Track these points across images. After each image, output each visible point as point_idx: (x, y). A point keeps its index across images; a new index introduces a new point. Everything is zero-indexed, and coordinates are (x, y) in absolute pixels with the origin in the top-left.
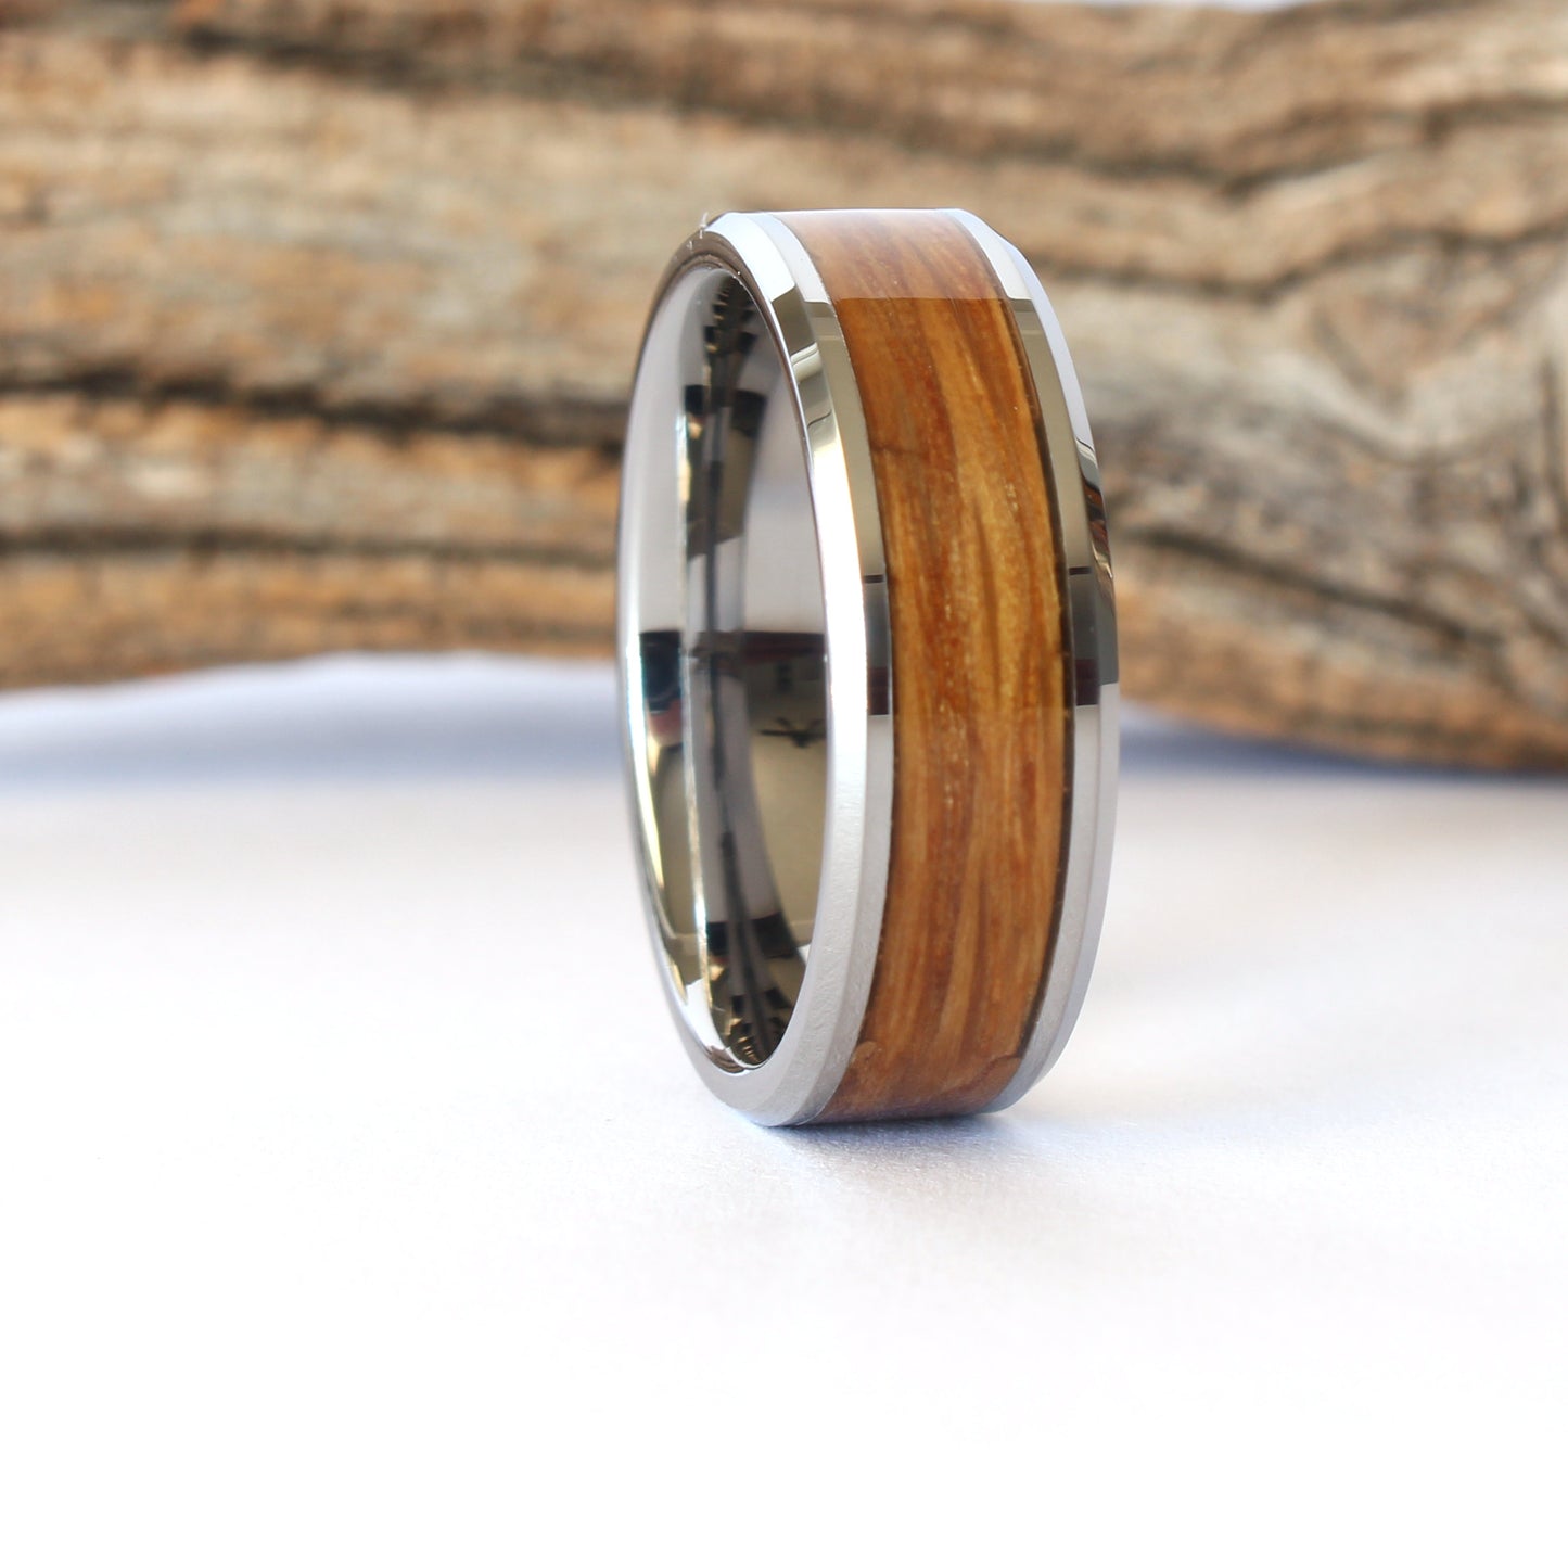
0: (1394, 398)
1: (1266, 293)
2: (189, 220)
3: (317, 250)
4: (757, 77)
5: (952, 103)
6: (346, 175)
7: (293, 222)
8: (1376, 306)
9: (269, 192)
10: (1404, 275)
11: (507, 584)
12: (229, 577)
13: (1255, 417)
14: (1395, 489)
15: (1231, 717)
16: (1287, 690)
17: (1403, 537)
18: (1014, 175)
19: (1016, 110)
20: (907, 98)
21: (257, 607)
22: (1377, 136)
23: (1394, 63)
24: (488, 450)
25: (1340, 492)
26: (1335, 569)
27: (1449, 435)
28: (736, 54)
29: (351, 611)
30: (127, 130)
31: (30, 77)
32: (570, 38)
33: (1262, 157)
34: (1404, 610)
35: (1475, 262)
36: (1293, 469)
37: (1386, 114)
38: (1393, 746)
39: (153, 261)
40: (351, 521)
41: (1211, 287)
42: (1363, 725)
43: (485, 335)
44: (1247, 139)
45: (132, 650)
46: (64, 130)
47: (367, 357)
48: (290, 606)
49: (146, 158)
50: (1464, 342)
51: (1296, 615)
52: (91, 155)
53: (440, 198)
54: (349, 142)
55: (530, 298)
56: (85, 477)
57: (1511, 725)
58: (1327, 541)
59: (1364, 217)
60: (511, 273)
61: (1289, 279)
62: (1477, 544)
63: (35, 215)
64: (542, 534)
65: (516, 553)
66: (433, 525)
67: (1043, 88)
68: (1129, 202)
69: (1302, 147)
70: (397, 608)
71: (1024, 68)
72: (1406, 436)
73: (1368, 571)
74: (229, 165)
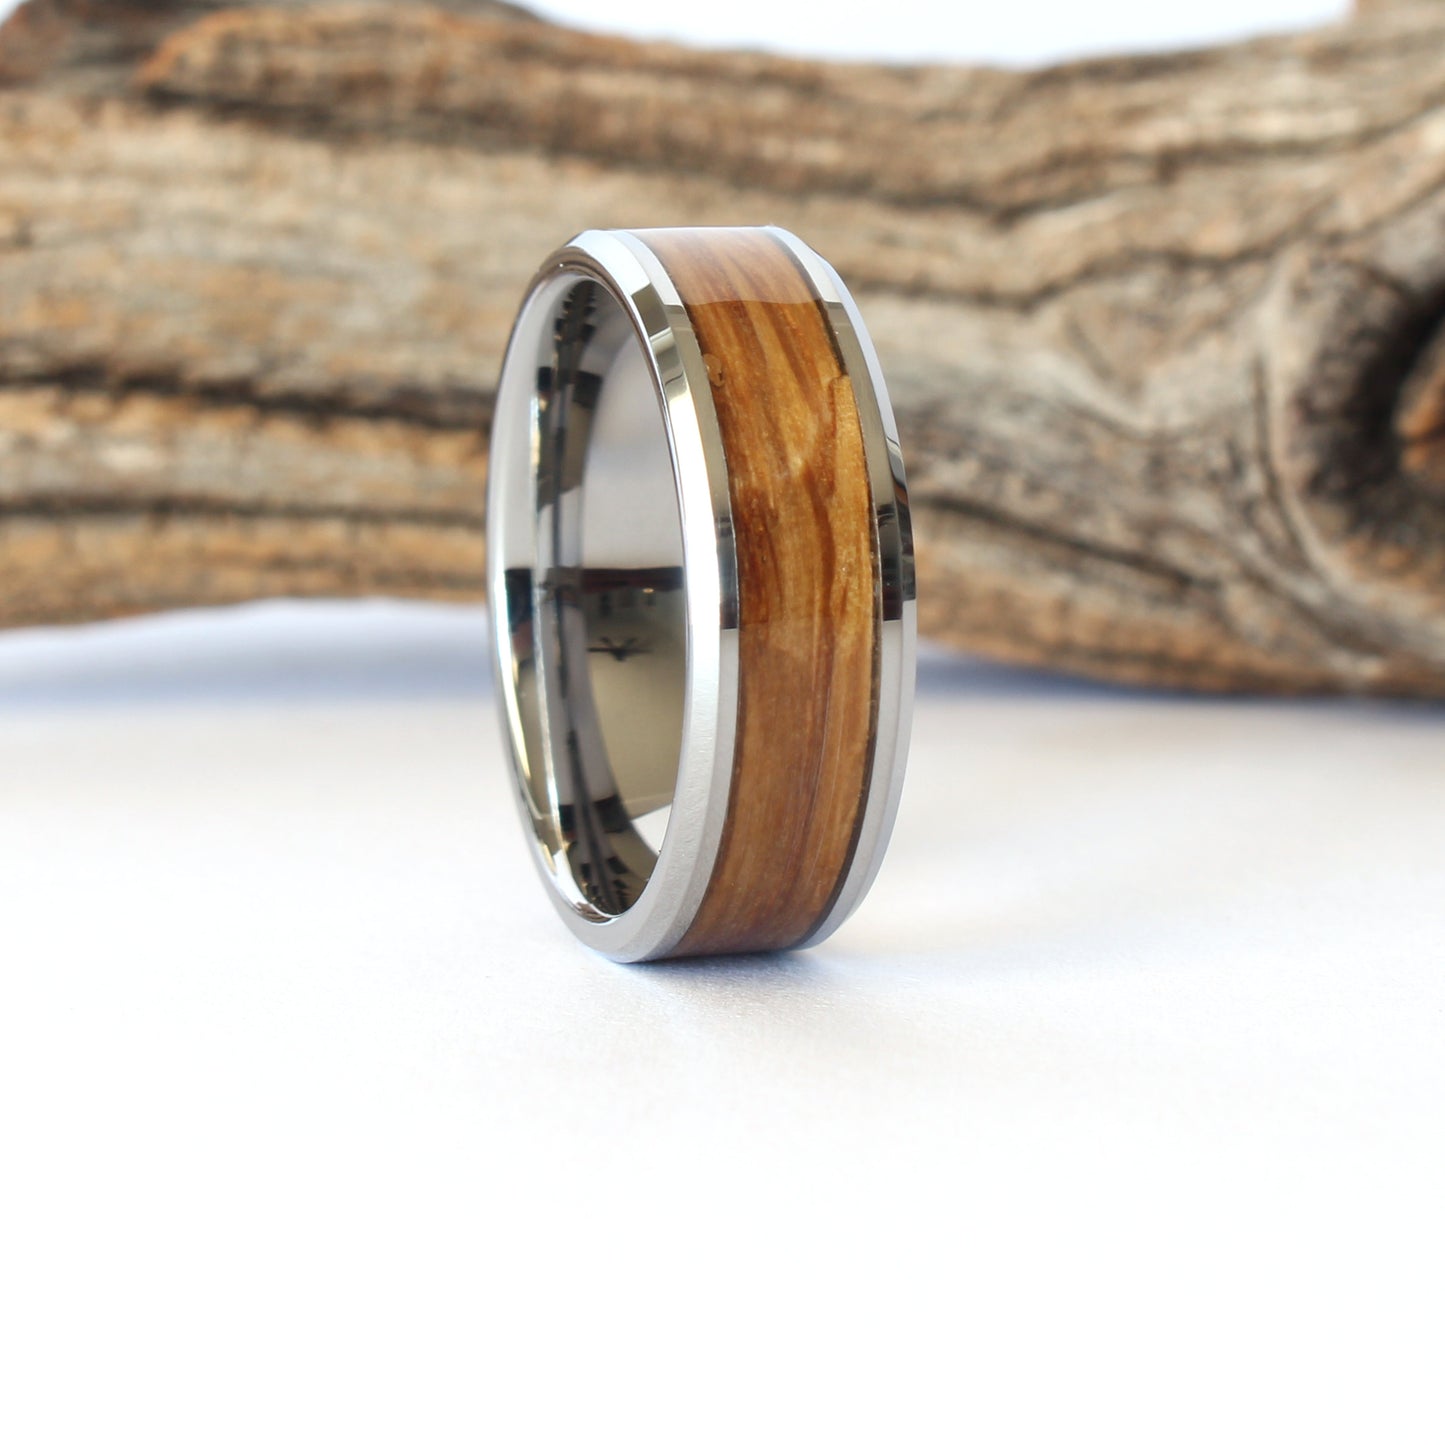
0: (1133, 389)
1: (1028, 303)
2: (148, 244)
3: (252, 267)
4: (613, 126)
5: (772, 148)
6: (277, 207)
7: (233, 246)
8: (1118, 313)
9: (214, 221)
10: (1140, 288)
11: (408, 541)
12: (181, 536)
13: (1019, 404)
14: (1134, 463)
15: (1001, 650)
16: (1046, 627)
17: (1141, 503)
18: (821, 207)
19: (825, 154)
20: (734, 144)
21: (204, 560)
22: (1118, 174)
23: (1132, 115)
24: (393, 431)
25: (1088, 464)
26: (1085, 528)
27: (1177, 419)
28: (596, 108)
29: (280, 563)
30: (97, 171)
31: (18, 127)
32: (458, 95)
33: (1025, 192)
34: (1138, 561)
35: (1199, 277)
36: (1051, 447)
37: (1127, 157)
38: (1130, 673)
39: (118, 277)
40: (281, 491)
41: (984, 298)
42: (1108, 655)
43: (390, 338)
44: (1012, 178)
45: (103, 595)
46: (46, 171)
47: (295, 357)
48: (231, 559)
49: (114, 193)
50: (1190, 344)
51: (1053, 566)
52: (69, 190)
53: (353, 226)
54: (279, 180)
55: (426, 308)
56: (62, 454)
57: (1228, 655)
58: (1079, 506)
59: (1109, 241)
60: (410, 288)
61: (1048, 292)
62: (1200, 508)
63: (23, 240)
64: (435, 500)
65: (414, 516)
66: (347, 494)
67: (845, 136)
68: (916, 228)
69: (1059, 183)
70: (319, 562)
71: (832, 119)
72: (1143, 421)
73: (1113, 531)
74: (180, 199)
